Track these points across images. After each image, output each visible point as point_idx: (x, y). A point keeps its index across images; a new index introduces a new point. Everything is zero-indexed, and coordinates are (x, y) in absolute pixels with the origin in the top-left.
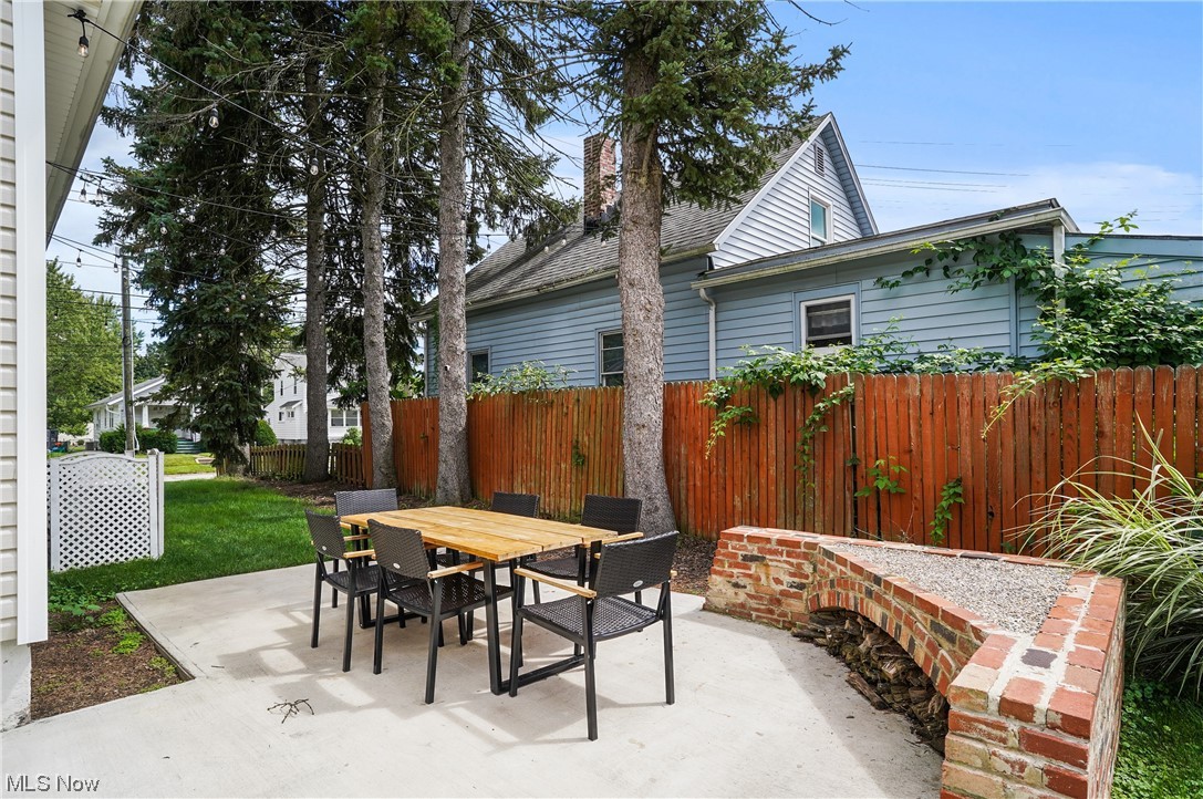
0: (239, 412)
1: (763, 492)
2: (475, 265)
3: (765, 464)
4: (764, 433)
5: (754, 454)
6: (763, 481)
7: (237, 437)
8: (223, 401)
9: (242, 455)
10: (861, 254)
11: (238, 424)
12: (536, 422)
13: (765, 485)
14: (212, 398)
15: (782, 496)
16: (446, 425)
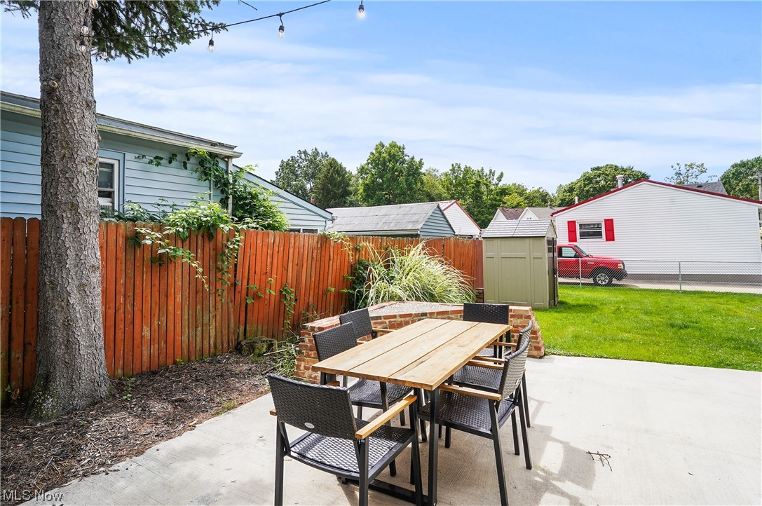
1: (171, 317)
3: (173, 294)
4: (173, 268)
5: (163, 287)
6: (171, 308)
10: (146, 136)
13: (172, 311)
15: (186, 317)
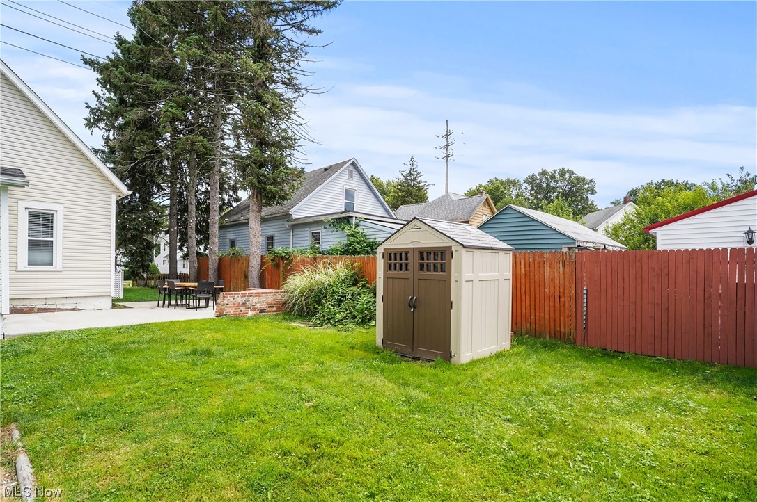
0: (143, 260)
2: (238, 203)
7: (141, 270)
8: (137, 256)
9: (143, 277)
11: (142, 265)
12: (236, 266)
14: (133, 255)
16: (210, 266)
